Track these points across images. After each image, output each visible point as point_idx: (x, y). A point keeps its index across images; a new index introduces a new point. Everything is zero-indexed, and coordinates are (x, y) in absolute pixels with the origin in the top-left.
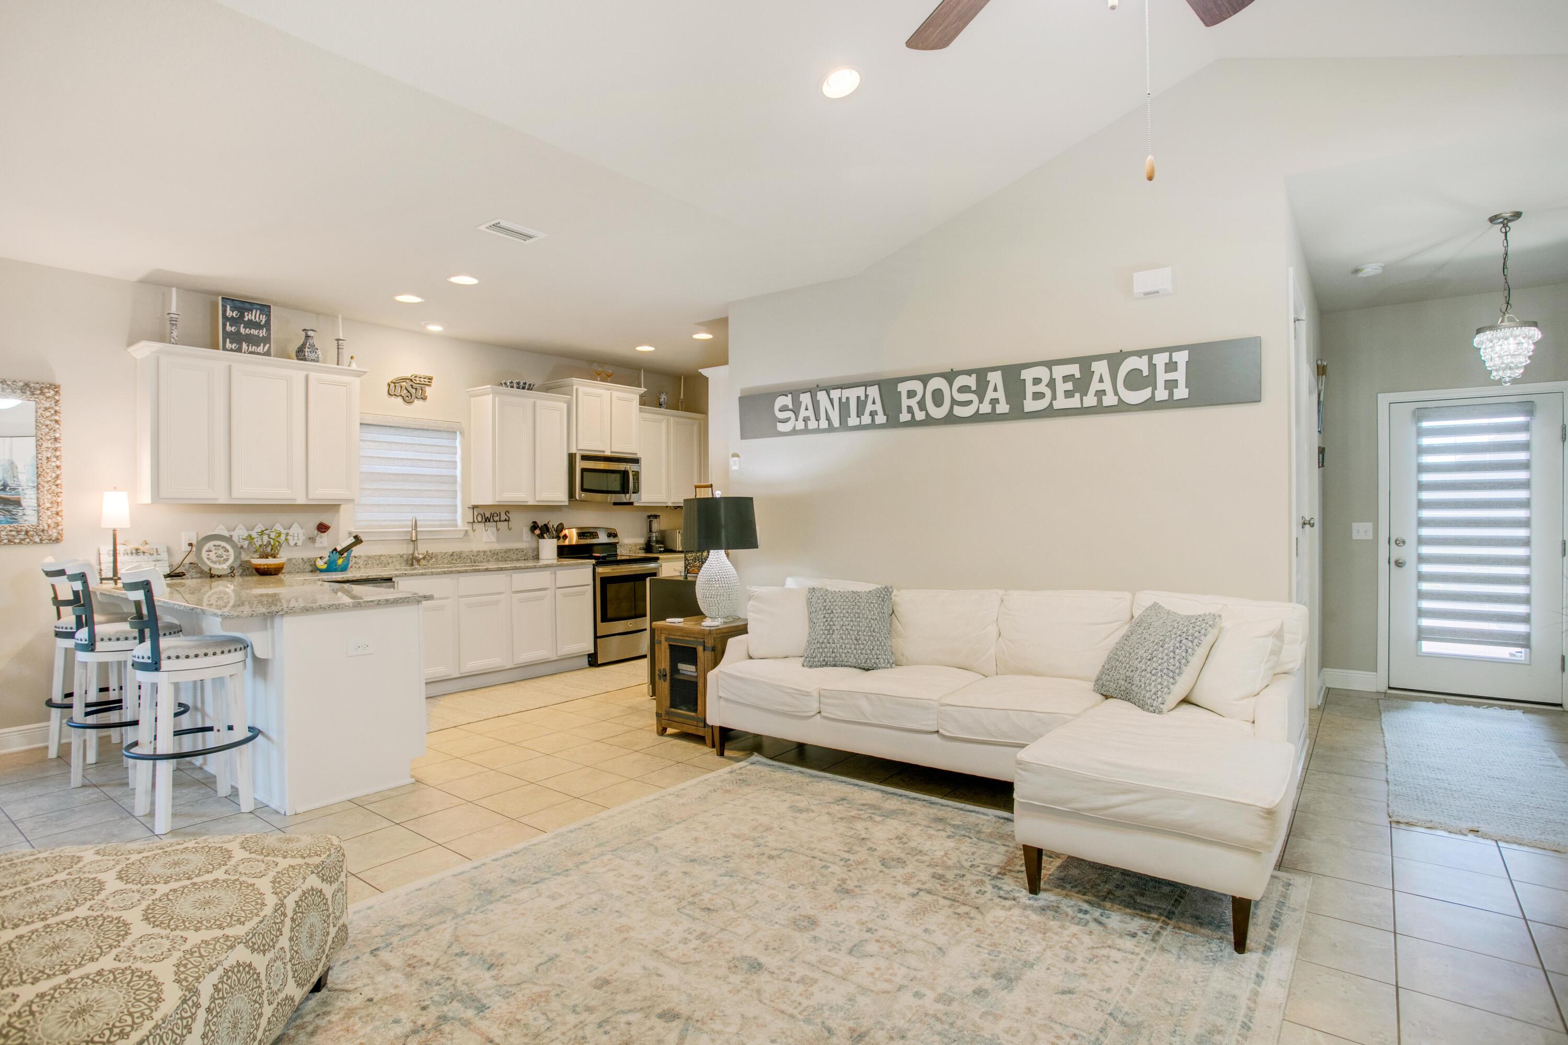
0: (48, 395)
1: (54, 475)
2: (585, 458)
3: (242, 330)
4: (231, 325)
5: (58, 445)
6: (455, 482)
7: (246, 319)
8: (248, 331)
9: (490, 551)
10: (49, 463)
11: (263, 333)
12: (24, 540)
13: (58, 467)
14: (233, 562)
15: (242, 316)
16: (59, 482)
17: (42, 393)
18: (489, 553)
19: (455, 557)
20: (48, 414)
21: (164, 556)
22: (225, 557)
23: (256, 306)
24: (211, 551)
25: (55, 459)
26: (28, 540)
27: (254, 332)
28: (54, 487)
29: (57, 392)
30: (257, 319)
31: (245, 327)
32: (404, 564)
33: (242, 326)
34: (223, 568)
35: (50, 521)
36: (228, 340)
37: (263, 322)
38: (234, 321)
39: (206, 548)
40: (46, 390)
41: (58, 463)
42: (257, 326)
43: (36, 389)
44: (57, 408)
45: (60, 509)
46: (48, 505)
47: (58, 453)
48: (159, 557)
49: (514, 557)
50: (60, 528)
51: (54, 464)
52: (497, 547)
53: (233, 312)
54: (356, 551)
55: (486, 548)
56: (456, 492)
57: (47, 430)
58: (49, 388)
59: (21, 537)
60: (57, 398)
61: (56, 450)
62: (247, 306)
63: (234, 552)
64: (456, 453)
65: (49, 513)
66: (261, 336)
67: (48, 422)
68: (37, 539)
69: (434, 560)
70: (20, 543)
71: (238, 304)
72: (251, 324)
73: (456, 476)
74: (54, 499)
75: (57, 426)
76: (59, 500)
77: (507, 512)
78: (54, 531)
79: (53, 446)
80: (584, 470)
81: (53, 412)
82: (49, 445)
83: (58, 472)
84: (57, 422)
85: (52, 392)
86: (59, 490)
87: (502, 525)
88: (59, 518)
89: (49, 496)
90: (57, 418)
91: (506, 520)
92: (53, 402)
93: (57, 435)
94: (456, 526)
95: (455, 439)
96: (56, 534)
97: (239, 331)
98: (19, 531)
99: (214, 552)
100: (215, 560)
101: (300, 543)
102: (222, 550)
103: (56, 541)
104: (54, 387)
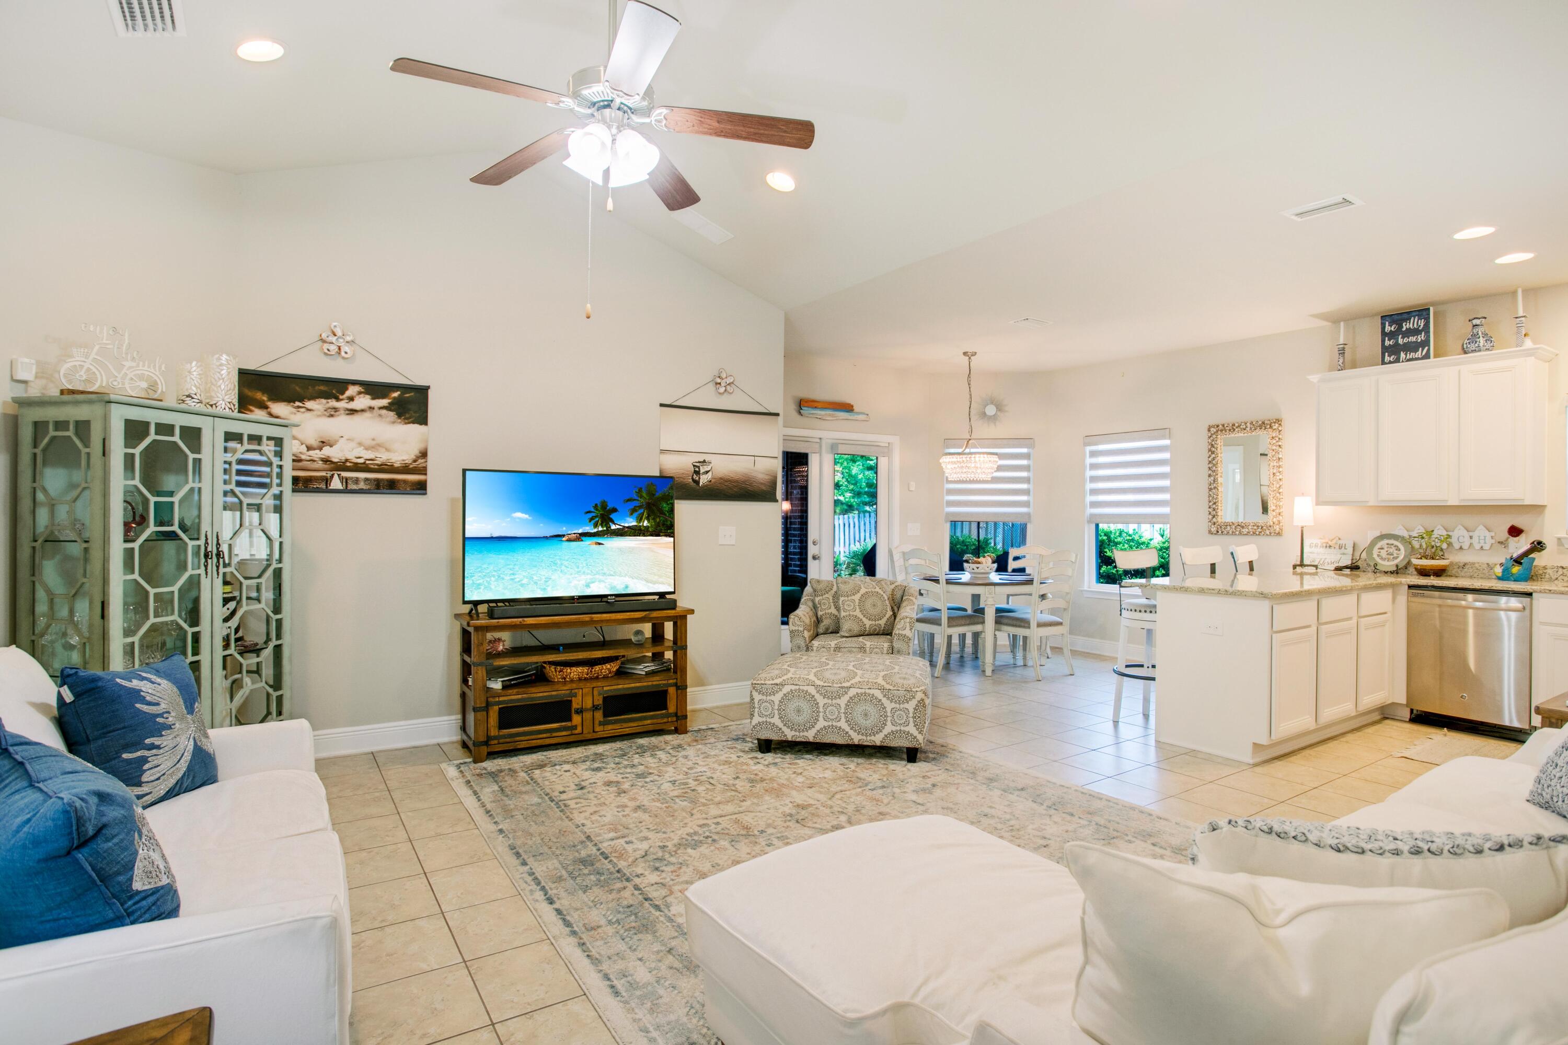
0: (1274, 427)
1: (1278, 486)
3: (1400, 341)
4: (1389, 340)
5: (1281, 464)
7: (1404, 329)
8: (1406, 340)
10: (1275, 477)
11: (1421, 338)
12: (1260, 532)
13: (1280, 480)
14: (1401, 561)
15: (1401, 327)
16: (1281, 491)
17: (1271, 427)
20: (1274, 441)
21: (1350, 550)
22: (1395, 555)
23: (1414, 314)
24: (1383, 549)
25: (1278, 474)
26: (1263, 533)
27: (1413, 339)
28: (1278, 494)
29: (1280, 424)
30: (1415, 326)
31: (1403, 338)
33: (1400, 336)
34: (1390, 565)
35: (1275, 519)
36: (1387, 354)
37: (1422, 327)
38: (1392, 335)
39: (1379, 545)
40: (1273, 424)
41: (1281, 477)
42: (1416, 332)
43: (1267, 424)
44: (1280, 436)
45: (1282, 510)
46: (1274, 508)
47: (1281, 470)
48: (1345, 551)
50: (1284, 526)
51: (1278, 478)
53: (1391, 326)
57: (1274, 453)
58: (1275, 423)
59: (1259, 530)
60: (1280, 429)
61: (1279, 467)
62: (1405, 316)
63: (1405, 551)
65: (1274, 513)
66: (1419, 341)
67: (1274, 448)
68: (1268, 533)
71: (1396, 317)
72: (1411, 332)
74: (1278, 503)
75: (1281, 450)
76: (1281, 504)
78: (1277, 526)
79: (1278, 465)
81: (1278, 440)
82: (1275, 464)
83: (1281, 483)
84: (1280, 446)
85: (1277, 425)
88: (1281, 518)
89: (1275, 501)
90: (1280, 444)
92: (1277, 432)
93: (1280, 456)
96: (1279, 530)
97: (1397, 342)
98: (1258, 526)
99: (1386, 549)
100: (1384, 557)
101: (1487, 547)
102: (1394, 549)
103: (1279, 534)
104: (1278, 421)
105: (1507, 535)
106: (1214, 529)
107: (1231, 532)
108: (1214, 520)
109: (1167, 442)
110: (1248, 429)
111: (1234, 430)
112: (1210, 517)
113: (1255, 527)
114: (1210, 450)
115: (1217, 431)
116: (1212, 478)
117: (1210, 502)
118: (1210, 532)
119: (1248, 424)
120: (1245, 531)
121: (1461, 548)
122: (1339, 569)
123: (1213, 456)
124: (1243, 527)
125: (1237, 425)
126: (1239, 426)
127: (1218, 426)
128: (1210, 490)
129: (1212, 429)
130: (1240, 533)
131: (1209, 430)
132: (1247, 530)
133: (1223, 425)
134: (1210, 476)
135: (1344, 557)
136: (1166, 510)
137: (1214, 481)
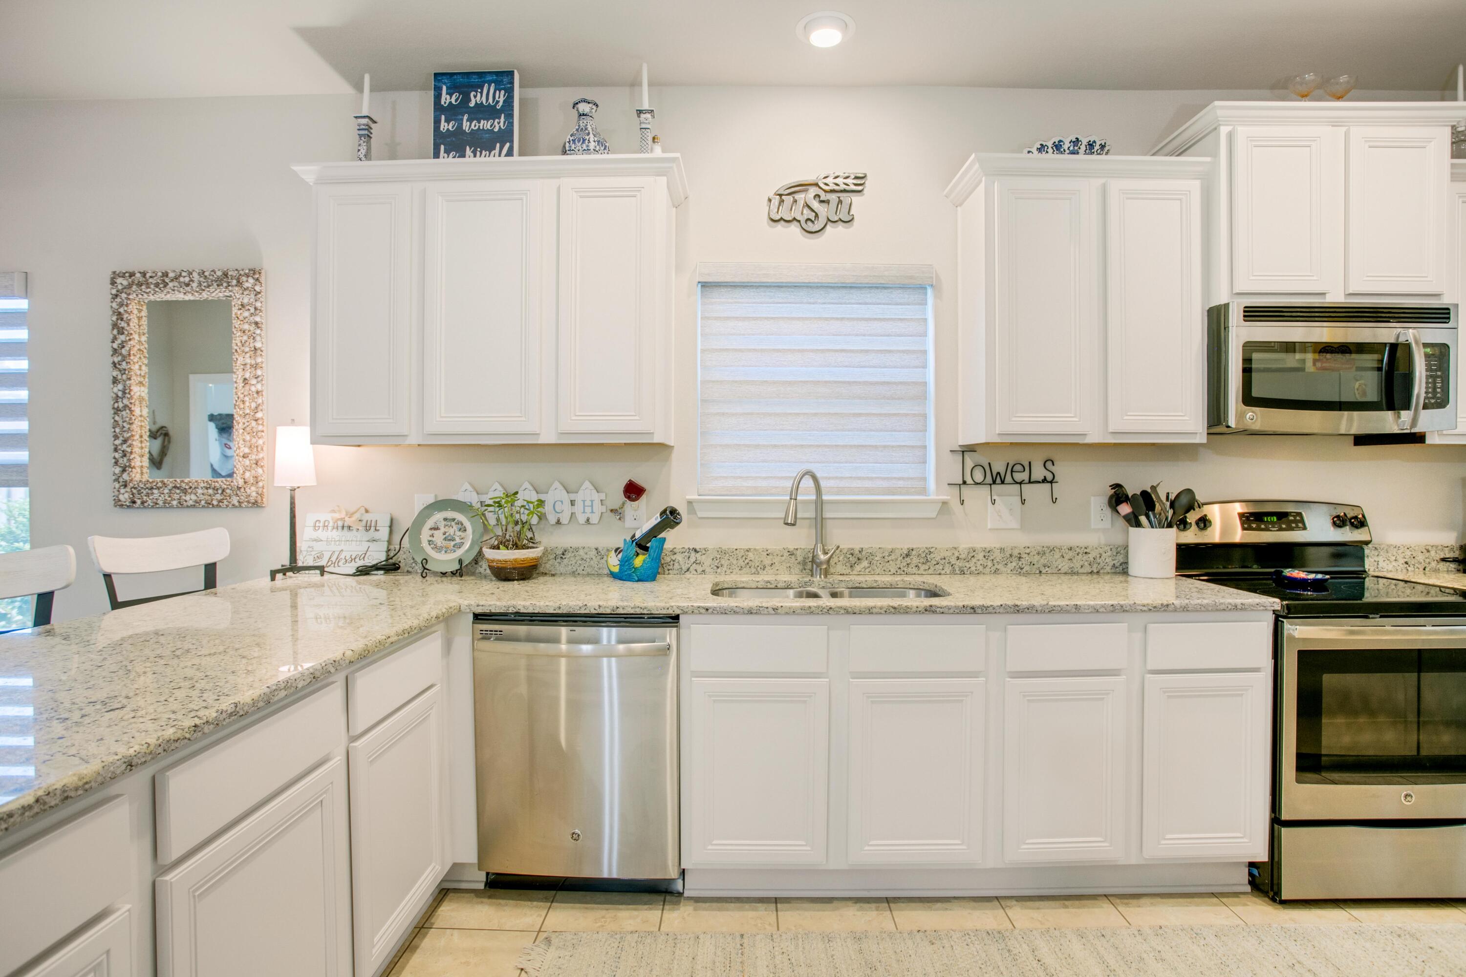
0: (246, 285)
1: (253, 405)
2: (1253, 314)
3: (466, 126)
4: (448, 121)
5: (259, 360)
6: (923, 397)
7: (472, 104)
8: (475, 125)
9: (1002, 550)
10: (247, 387)
11: (499, 124)
13: (258, 392)
14: (467, 551)
15: (466, 100)
16: (259, 415)
17: (239, 283)
18: (997, 555)
19: (915, 561)
20: (246, 314)
21: (384, 533)
22: (458, 540)
23: (489, 78)
24: (437, 529)
25: (254, 381)
26: (225, 502)
27: (486, 125)
28: (254, 423)
29: (257, 280)
30: (491, 100)
31: (470, 120)
32: (797, 569)
33: (466, 117)
34: (447, 560)
35: (247, 475)
36: (442, 147)
37: (501, 104)
38: (452, 112)
39: (430, 523)
40: (244, 279)
41: (259, 387)
42: (490, 112)
43: (233, 278)
44: (258, 304)
45: (261, 456)
46: (247, 450)
47: (259, 372)
48: (377, 535)
49: (1065, 566)
50: (261, 484)
51: (253, 389)
52: (1020, 540)
53: (451, 95)
54: (672, 538)
55: (990, 541)
56: (925, 416)
57: (245, 338)
58: (248, 276)
59: (219, 497)
60: (258, 288)
61: (255, 366)
62: (475, 80)
63: (473, 532)
64: (925, 334)
65: (247, 462)
66: (496, 130)
67: (246, 326)
68: (238, 502)
69: (865, 563)
70: (218, 506)
71: (460, 79)
72: (480, 112)
73: (925, 384)
74: (254, 440)
75: (258, 331)
76: (260, 442)
77: (1048, 462)
78: (253, 488)
79: (253, 362)
80: (1250, 348)
81: (252, 310)
82: (248, 361)
83: (260, 401)
84: (256, 323)
85: (251, 280)
86: (260, 428)
87: (1037, 493)
88: (260, 471)
89: (248, 438)
90: (258, 319)
91: (1045, 480)
92: (252, 296)
93: (258, 345)
94: (924, 491)
95: (924, 303)
96: (254, 494)
97: (460, 127)
98: (215, 489)
99: (443, 530)
100: (439, 544)
101: (594, 519)
102: (455, 527)
103: (256, 504)
104: (254, 273)
105: (621, 497)
106: (125, 497)
107: (161, 503)
108: (125, 476)
109: (22, 304)
110: (195, 285)
111: (166, 285)
112: (118, 470)
113: (211, 491)
114: (115, 326)
115: (130, 286)
116: (120, 387)
117: (116, 437)
118: (118, 503)
119: (195, 275)
120: (190, 498)
121: (558, 522)
122: (364, 571)
123: (122, 338)
124: (185, 491)
125: (171, 275)
126: (176, 278)
127: (132, 275)
128: (117, 411)
129: (119, 280)
130: (181, 505)
131: (113, 283)
132: (193, 497)
133: (144, 274)
134: (115, 381)
135: (373, 546)
136: (21, 456)
137: (124, 392)
